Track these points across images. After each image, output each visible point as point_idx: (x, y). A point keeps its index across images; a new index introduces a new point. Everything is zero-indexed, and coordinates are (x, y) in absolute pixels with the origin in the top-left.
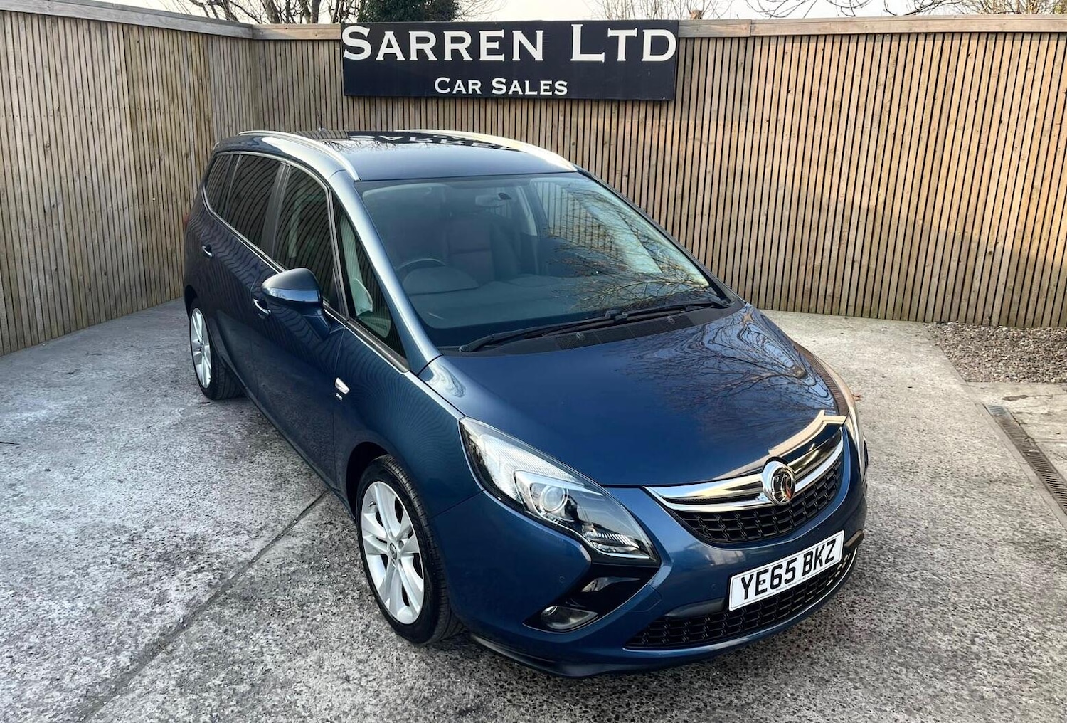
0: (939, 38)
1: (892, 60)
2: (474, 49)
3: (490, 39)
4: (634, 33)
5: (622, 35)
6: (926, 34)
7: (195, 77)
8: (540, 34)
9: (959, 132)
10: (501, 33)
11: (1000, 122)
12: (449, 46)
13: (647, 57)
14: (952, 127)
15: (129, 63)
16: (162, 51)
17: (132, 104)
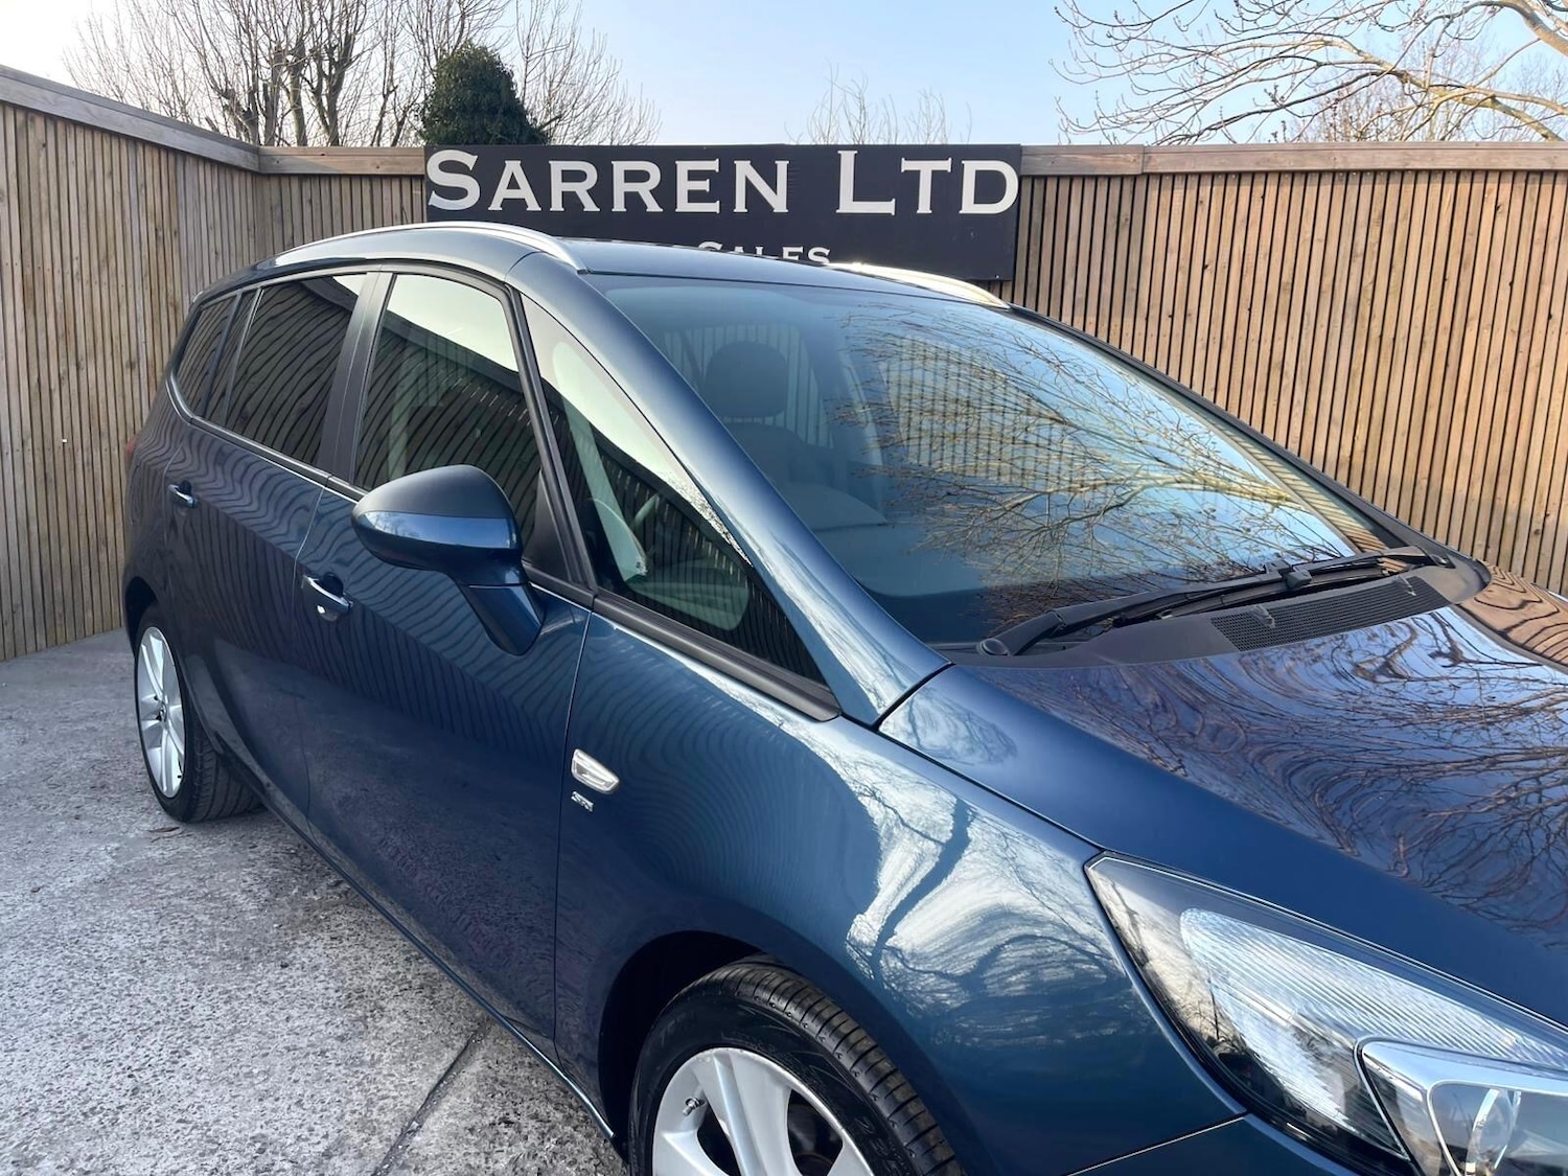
0: (1451, 178)
1: (1375, 215)
2: (666, 192)
3: (693, 175)
4: (945, 165)
5: (926, 169)
6: (1430, 172)
7: (152, 226)
8: (782, 166)
9: (1485, 334)
10: (713, 165)
11: (1550, 316)
12: (620, 187)
13: (969, 206)
14: (1473, 325)
15: (24, 181)
16: (90, 168)
17: (28, 259)
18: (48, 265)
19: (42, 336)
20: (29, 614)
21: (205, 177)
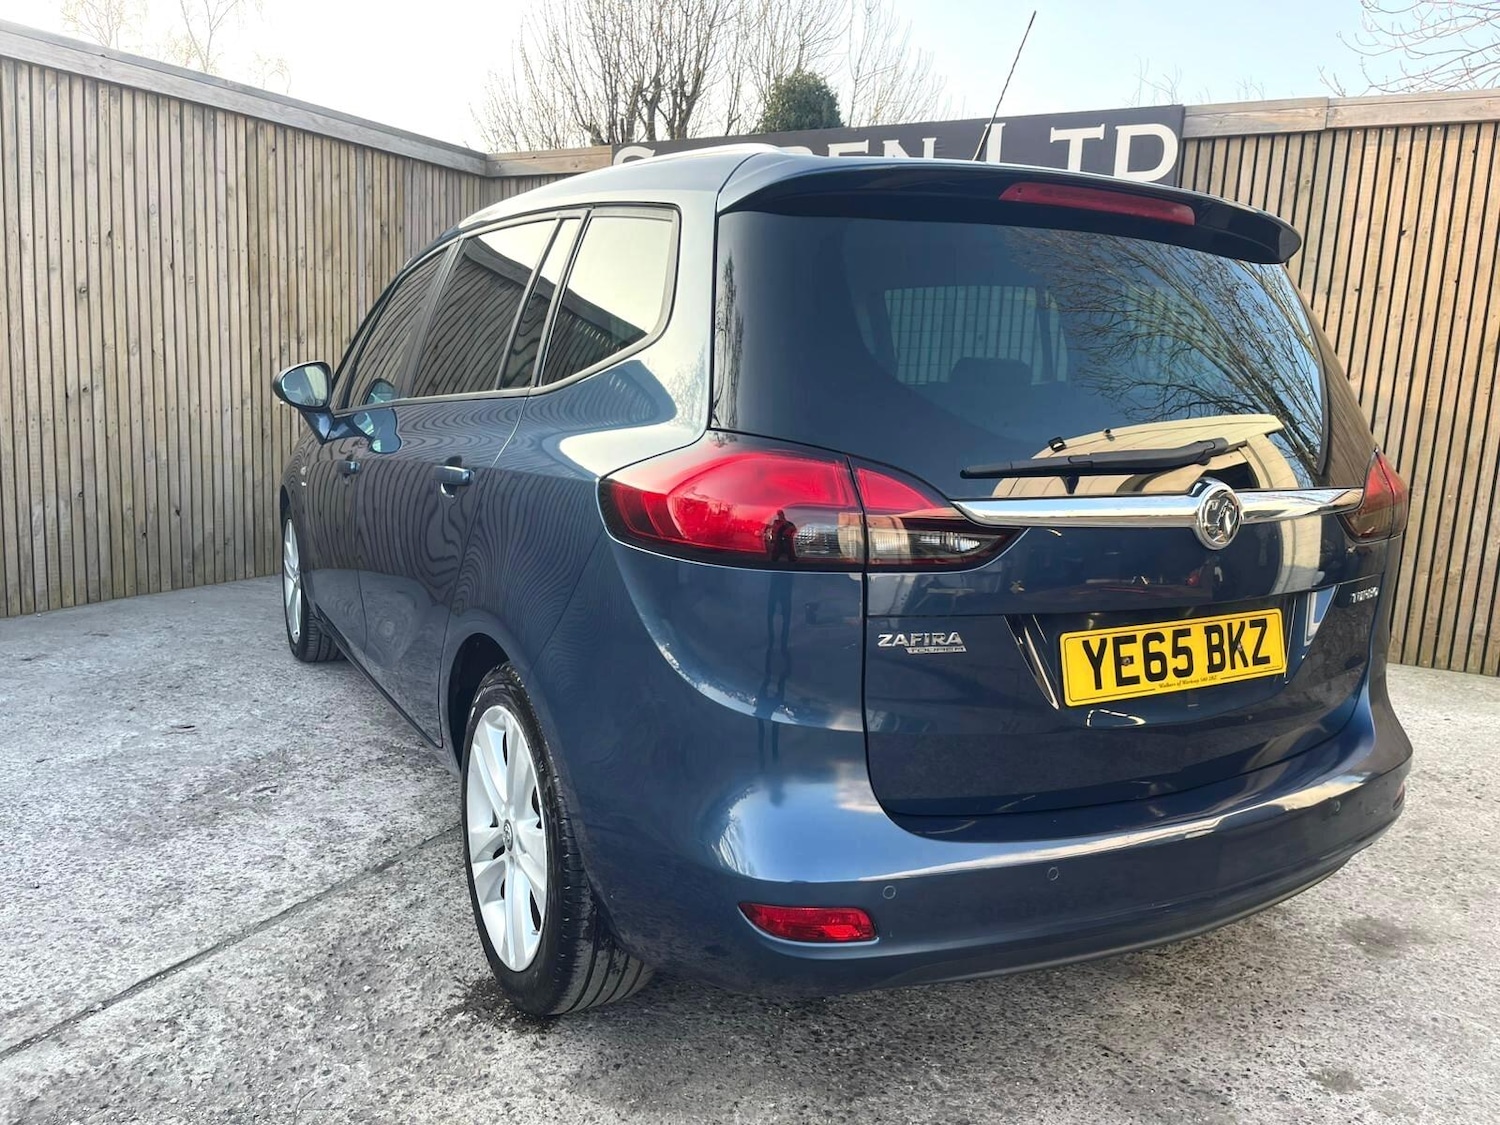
7: (377, 222)
15: (253, 180)
16: (318, 171)
17: (254, 247)
18: (273, 253)
19: (265, 313)
20: (240, 547)
21: (435, 182)
